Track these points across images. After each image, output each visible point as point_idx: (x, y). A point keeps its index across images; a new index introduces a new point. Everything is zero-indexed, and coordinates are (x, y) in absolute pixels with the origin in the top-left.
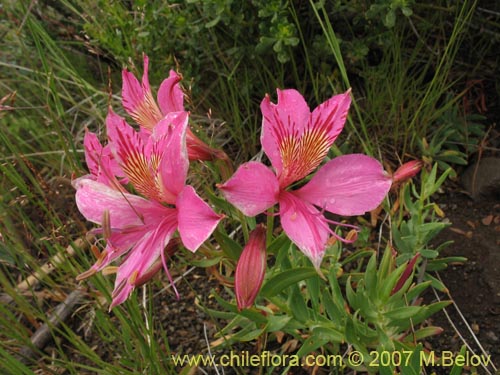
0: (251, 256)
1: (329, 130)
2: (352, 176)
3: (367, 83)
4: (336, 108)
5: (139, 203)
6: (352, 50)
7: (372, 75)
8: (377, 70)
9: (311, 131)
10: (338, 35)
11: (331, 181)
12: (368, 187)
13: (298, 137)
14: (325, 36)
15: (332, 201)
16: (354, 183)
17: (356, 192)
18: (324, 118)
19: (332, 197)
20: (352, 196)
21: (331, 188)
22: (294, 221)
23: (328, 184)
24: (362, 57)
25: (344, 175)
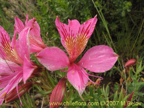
0: (57, 89)
1: (88, 33)
2: (100, 55)
3: (118, 38)
4: (90, 24)
5: (13, 65)
6: (112, 26)
7: (119, 35)
8: (121, 33)
9: (80, 34)
10: (107, 21)
11: (91, 57)
12: (106, 60)
13: (74, 37)
14: (103, 22)
15: (91, 66)
16: (101, 58)
17: (102, 62)
18: (86, 28)
19: (91, 64)
20: (99, 64)
21: (91, 61)
22: (73, 74)
23: (90, 59)
24: (115, 29)
25: (96, 54)
